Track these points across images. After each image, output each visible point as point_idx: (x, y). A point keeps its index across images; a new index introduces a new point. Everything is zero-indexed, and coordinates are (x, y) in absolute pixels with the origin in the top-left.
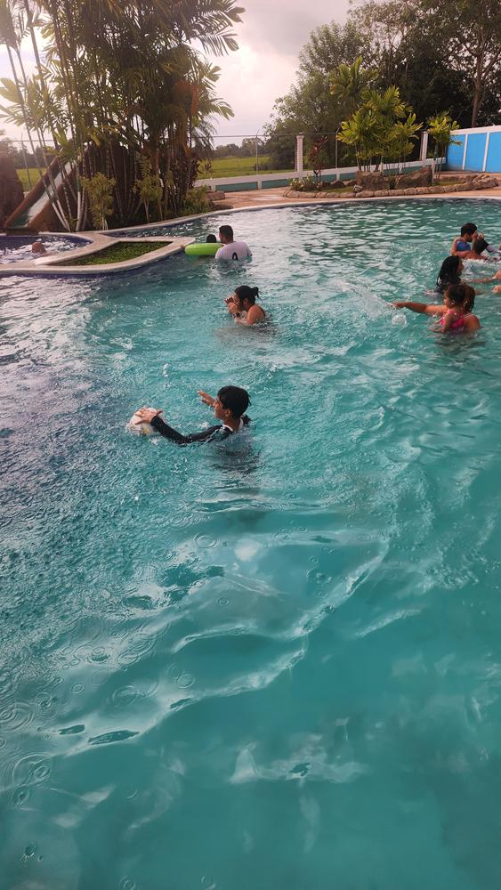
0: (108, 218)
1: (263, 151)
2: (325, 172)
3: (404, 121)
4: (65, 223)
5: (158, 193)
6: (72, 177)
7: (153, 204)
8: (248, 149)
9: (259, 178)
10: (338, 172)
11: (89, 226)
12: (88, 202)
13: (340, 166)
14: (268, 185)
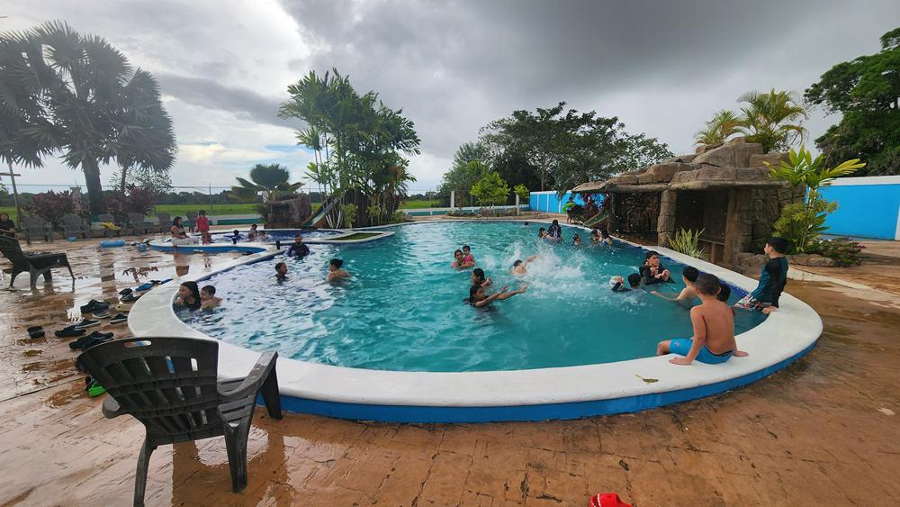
0: (352, 223)
1: (436, 198)
2: (464, 209)
3: (502, 187)
4: (331, 225)
5: (378, 214)
6: (337, 205)
7: (375, 218)
8: (428, 197)
9: (431, 210)
10: (473, 209)
11: (343, 226)
12: (343, 215)
13: (474, 206)
14: (435, 213)
